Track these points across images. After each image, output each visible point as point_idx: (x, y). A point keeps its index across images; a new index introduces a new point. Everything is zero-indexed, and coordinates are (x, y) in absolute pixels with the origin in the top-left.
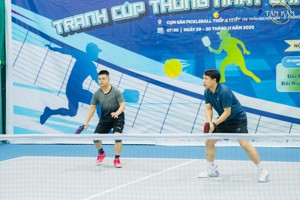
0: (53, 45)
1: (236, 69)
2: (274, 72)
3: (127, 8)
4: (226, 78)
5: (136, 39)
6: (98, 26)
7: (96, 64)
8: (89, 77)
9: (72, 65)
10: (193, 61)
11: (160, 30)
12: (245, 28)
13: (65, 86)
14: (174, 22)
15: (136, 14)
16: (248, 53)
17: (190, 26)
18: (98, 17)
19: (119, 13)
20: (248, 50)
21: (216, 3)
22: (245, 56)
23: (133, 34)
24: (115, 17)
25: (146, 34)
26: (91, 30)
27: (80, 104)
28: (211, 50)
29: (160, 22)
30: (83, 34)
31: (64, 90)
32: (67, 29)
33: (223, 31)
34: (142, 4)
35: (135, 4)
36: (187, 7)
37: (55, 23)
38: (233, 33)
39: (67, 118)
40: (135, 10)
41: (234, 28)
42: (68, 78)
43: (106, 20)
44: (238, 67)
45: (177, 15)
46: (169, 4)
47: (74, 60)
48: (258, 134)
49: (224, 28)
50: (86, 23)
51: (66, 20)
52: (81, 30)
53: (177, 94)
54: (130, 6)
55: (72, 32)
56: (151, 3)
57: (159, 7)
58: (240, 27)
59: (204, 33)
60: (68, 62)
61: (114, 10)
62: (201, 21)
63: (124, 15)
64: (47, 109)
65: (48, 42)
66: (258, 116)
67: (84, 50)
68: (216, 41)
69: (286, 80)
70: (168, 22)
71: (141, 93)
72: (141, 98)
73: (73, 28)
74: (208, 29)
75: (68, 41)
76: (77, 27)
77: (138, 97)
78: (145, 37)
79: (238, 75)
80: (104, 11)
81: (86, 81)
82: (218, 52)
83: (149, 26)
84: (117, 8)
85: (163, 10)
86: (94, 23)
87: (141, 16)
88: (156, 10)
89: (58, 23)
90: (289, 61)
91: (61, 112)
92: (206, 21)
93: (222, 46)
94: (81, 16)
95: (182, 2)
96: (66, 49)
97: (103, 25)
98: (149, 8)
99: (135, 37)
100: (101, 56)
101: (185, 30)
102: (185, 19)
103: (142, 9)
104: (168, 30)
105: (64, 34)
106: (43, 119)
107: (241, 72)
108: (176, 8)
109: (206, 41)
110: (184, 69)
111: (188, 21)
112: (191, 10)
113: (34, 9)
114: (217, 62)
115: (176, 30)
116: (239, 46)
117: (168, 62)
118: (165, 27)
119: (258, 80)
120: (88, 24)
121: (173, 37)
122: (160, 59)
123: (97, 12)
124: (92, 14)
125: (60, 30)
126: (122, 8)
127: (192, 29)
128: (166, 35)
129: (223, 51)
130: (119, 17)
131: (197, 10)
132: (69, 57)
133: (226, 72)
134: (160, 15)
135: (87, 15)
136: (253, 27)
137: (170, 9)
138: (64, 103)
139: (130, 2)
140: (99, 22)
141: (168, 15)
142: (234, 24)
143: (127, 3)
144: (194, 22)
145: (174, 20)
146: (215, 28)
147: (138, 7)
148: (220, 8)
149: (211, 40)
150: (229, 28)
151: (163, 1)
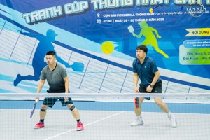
0: (23, 31)
1: (152, 49)
2: (178, 50)
3: (75, 5)
6: (54, 18)
7: (54, 44)
10: (122, 43)
11: (99, 21)
12: (158, 20)
13: (32, 60)
14: (108, 15)
15: (82, 10)
16: (160, 37)
17: (120, 18)
18: (55, 11)
19: (70, 8)
20: (160, 35)
21: (138, 3)
23: (80, 24)
24: (67, 11)
25: (89, 23)
26: (50, 20)
28: (134, 35)
29: (99, 15)
30: (44, 23)
31: (31, 63)
32: (33, 20)
33: (142, 22)
34: (86, 3)
35: (82, 3)
36: (118, 5)
37: (25, 15)
38: (149, 24)
39: (33, 82)
40: (81, 7)
41: (150, 20)
43: (61, 13)
44: (153, 47)
45: (110, 10)
46: (105, 3)
47: (38, 41)
48: (167, 94)
49: (143, 20)
50: (46, 16)
51: (32, 13)
52: (43, 21)
53: (110, 66)
54: (78, 4)
55: (37, 22)
56: (92, 2)
57: (98, 4)
58: (155, 20)
59: (129, 23)
60: (34, 43)
61: (66, 6)
62: (127, 15)
63: (74, 10)
64: (19, 76)
65: (20, 29)
66: (167, 82)
67: (45, 35)
68: (138, 29)
69: (186, 56)
70: (105, 16)
71: (86, 65)
72: (85, 68)
73: (37, 19)
74: (132, 20)
75: (34, 28)
76: (40, 18)
77: (83, 67)
78: (88, 26)
79: (153, 52)
80: (59, 7)
82: (139, 36)
83: (91, 18)
84: (69, 5)
85: (101, 7)
86: (52, 15)
87: (86, 11)
88: (96, 7)
89: (27, 15)
90: (188, 43)
91: (29, 78)
92: (131, 15)
93: (142, 33)
94: (43, 11)
95: (114, 2)
97: (58, 17)
98: (91, 5)
99: (81, 25)
100: (57, 39)
101: (116, 21)
102: (116, 13)
103: (86, 6)
104: (104, 21)
105: (31, 23)
106: (16, 83)
107: (155, 50)
108: (110, 6)
109: (131, 29)
110: (115, 48)
111: (118, 15)
112: (120, 7)
113: (10, 6)
114: (138, 44)
115: (110, 21)
116: (154, 32)
117: (104, 43)
118: (103, 19)
119: (166, 56)
120: (48, 16)
122: (98, 41)
123: (54, 8)
124: (50, 9)
125: (28, 21)
126: (72, 5)
127: (121, 21)
128: (103, 24)
129: (143, 36)
130: (70, 12)
131: (125, 7)
132: (35, 39)
134: (98, 10)
135: (47, 10)
136: (163, 19)
137: (106, 6)
138: (31, 72)
139: (78, 1)
140: (56, 15)
141: (104, 11)
142: (150, 17)
143: (75, 2)
144: (122, 15)
145: (109, 14)
146: (137, 20)
147: (84, 5)
148: (141, 6)
149: (134, 28)
150: (147, 20)
151: (100, 0)
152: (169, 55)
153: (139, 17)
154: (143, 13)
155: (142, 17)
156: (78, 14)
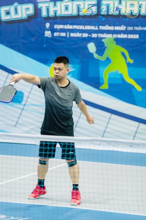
1: (119, 77)
3: (16, 9)
10: (78, 66)
11: (48, 34)
12: (131, 36)
14: (61, 27)
15: (25, 16)
16: (131, 61)
17: (77, 32)
19: (8, 13)
22: (129, 65)
23: (21, 36)
24: (4, 17)
25: (33, 36)
28: (96, 56)
29: (48, 25)
34: (31, 6)
35: (25, 6)
36: (75, 13)
38: (118, 41)
40: (24, 11)
41: (119, 36)
44: (121, 75)
45: (65, 19)
46: (58, 8)
48: (135, 141)
49: (109, 36)
54: (19, 7)
56: (40, 5)
57: (48, 10)
58: (125, 36)
59: (90, 40)
61: (3, 10)
62: (88, 28)
63: (13, 16)
66: (137, 124)
68: (101, 47)
70: (57, 27)
71: (26, 94)
72: (25, 98)
74: (94, 35)
77: (22, 97)
78: (33, 39)
79: (120, 82)
83: (37, 28)
84: (6, 8)
85: (52, 14)
87: (30, 18)
88: (44, 14)
92: (93, 28)
95: (70, 8)
98: (37, 11)
99: (22, 38)
101: (72, 35)
102: (72, 24)
103: (31, 11)
104: (56, 34)
107: (123, 80)
108: (65, 13)
109: (92, 47)
111: (75, 27)
112: (78, 16)
114: (101, 69)
115: (63, 34)
116: (123, 54)
118: (53, 31)
119: (139, 88)
122: (45, 61)
126: (12, 9)
127: (78, 35)
128: (53, 38)
129: (108, 59)
130: (8, 18)
131: (84, 17)
133: (109, 79)
134: (48, 19)
136: (137, 36)
137: (58, 14)
139: (19, 4)
141: (56, 19)
142: (119, 32)
143: (16, 4)
144: (82, 27)
145: (62, 24)
146: (101, 35)
147: (27, 9)
148: (108, 16)
149: (97, 46)
150: (115, 36)
151: (52, 4)
152: (143, 87)
153: (103, 32)
154: (110, 25)
155: (108, 32)
156: (19, 21)
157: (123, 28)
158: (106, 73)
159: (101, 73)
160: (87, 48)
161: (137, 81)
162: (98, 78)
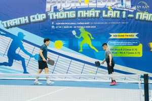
1: (87, 46)
4: (83, 50)
5: (42, 31)
6: (23, 24)
8: (19, 48)
9: (11, 42)
10: (68, 42)
12: (92, 27)
13: (7, 52)
14: (59, 23)
15: (42, 19)
16: (93, 38)
17: (67, 26)
18: (24, 20)
19: (34, 18)
21: (79, 16)
22: (92, 40)
23: (40, 28)
24: (32, 20)
25: (46, 28)
26: (20, 26)
27: (14, 60)
28: (76, 36)
29: (53, 23)
30: (16, 28)
31: (6, 54)
32: (9, 25)
34: (45, 15)
35: (42, 15)
37: (3, 22)
38: (86, 30)
39: (8, 67)
40: (41, 17)
41: (87, 27)
42: (8, 48)
43: (27, 21)
44: (89, 45)
45: (61, 20)
46: (57, 15)
47: (12, 40)
51: (8, 21)
52: (15, 26)
54: (39, 15)
55: (11, 27)
56: (49, 14)
57: (53, 16)
58: (90, 27)
59: (73, 29)
60: (8, 41)
61: (31, 17)
62: (72, 23)
63: (36, 20)
66: (97, 68)
67: (17, 35)
68: (78, 33)
70: (57, 24)
73: (12, 25)
74: (75, 27)
76: (14, 24)
78: (46, 30)
79: (88, 48)
80: (27, 17)
81: (17, 50)
82: (79, 38)
83: (48, 25)
84: (33, 16)
85: (54, 18)
86: (22, 23)
87: (44, 20)
88: (51, 18)
89: (5, 22)
90: (111, 43)
91: (5, 64)
92: (74, 24)
93: (81, 35)
94: (16, 19)
95: (63, 15)
96: (8, 35)
97: (26, 24)
98: (48, 17)
100: (25, 38)
101: (64, 27)
102: (64, 22)
103: (45, 17)
104: (57, 27)
105: (8, 28)
107: (89, 47)
108: (60, 17)
109: (74, 33)
110: (64, 45)
111: (66, 23)
112: (67, 18)
114: (79, 42)
115: (60, 27)
116: (89, 35)
117: (56, 41)
118: (55, 26)
119: (97, 51)
120: (19, 23)
121: (59, 30)
122: (52, 40)
123: (23, 18)
124: (21, 18)
125: (5, 26)
126: (36, 16)
128: (56, 29)
129: (82, 37)
130: (34, 20)
131: (70, 18)
132: (9, 38)
133: (83, 47)
134: (53, 20)
135: (18, 19)
136: (95, 27)
137: (58, 18)
138: (6, 60)
140: (24, 22)
141: (56, 20)
142: (87, 25)
143: (37, 14)
144: (69, 24)
146: (78, 27)
148: (81, 18)
149: (76, 32)
150: (85, 27)
151: (54, 13)
152: (99, 50)
153: (79, 25)
154: (82, 22)
155: (81, 25)
156: (39, 22)
157: (88, 23)
158: (81, 44)
159: (79, 44)
160: (72, 33)
161: (96, 47)
162: (78, 47)
